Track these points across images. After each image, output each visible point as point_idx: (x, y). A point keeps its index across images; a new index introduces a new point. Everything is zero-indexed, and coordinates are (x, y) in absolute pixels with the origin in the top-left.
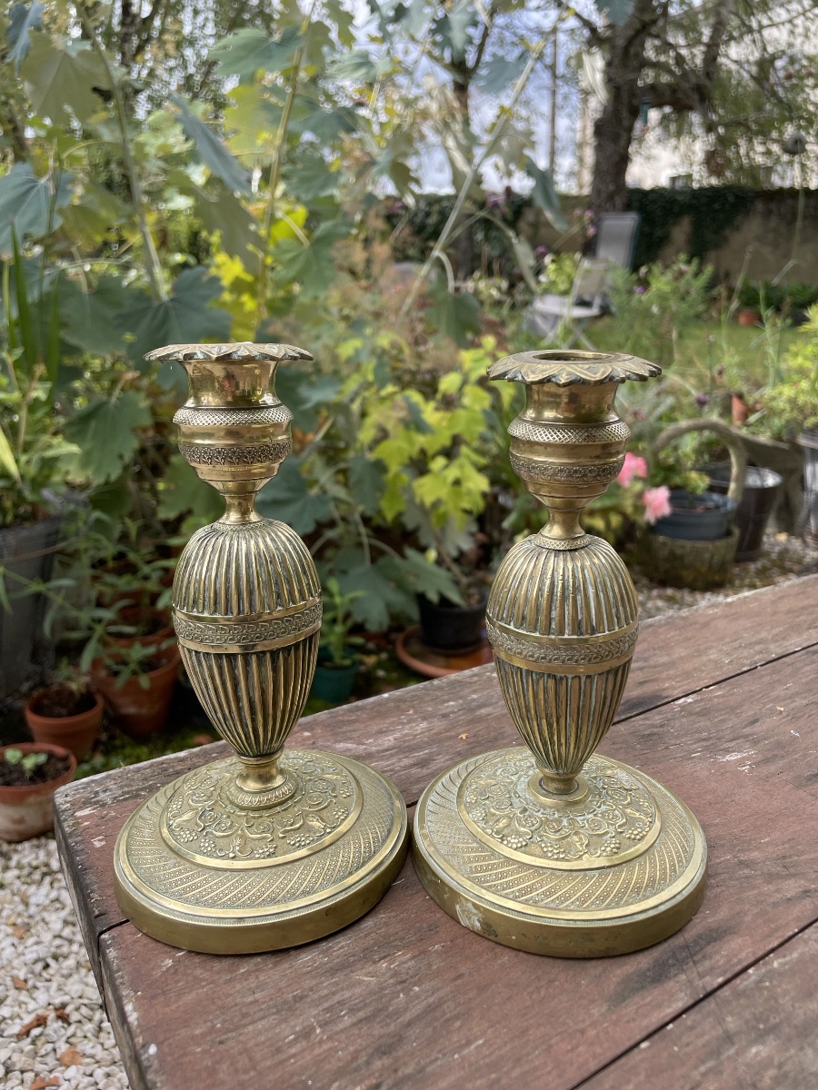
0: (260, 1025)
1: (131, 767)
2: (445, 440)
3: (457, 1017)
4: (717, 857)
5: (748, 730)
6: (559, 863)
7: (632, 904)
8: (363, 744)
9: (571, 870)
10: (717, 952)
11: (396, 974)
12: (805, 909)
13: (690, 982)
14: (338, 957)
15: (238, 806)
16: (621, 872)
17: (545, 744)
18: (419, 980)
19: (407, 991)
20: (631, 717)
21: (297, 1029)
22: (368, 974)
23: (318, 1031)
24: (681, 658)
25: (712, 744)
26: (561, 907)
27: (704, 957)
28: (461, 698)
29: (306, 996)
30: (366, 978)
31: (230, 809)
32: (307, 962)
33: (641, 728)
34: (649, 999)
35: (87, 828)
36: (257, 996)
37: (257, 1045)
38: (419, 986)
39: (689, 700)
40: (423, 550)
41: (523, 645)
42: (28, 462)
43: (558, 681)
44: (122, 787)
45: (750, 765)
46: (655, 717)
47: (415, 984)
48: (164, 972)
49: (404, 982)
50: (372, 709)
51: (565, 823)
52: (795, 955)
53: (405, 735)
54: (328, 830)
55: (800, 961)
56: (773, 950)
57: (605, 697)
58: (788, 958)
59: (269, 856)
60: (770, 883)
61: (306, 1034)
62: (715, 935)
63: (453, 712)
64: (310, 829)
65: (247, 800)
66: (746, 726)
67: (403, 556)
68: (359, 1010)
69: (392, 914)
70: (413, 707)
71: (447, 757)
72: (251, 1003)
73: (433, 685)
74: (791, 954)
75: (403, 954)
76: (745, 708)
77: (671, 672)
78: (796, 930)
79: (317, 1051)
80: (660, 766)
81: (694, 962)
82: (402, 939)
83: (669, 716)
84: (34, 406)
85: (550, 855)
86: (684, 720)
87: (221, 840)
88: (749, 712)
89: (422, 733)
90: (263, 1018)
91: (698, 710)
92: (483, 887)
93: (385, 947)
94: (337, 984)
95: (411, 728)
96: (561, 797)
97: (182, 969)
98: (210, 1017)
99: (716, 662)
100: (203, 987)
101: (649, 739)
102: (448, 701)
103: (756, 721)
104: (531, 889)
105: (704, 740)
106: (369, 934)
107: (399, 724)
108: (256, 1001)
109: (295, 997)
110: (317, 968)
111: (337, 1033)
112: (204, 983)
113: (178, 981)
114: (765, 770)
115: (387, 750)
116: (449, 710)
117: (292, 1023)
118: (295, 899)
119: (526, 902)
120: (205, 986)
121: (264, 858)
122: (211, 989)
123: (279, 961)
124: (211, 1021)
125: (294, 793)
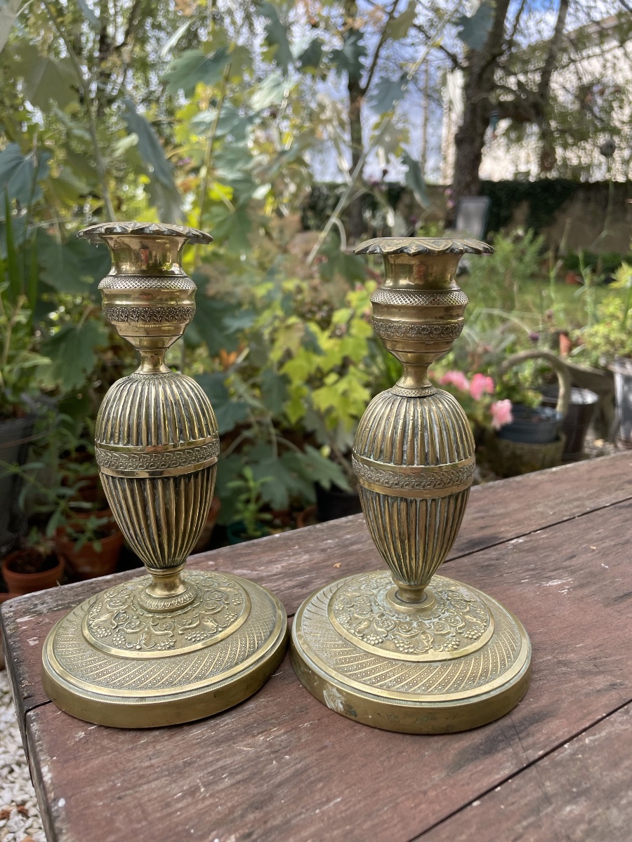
0: (153, 785)
1: (66, 586)
2: (337, 361)
3: (320, 780)
4: (541, 658)
5: (567, 563)
6: (409, 656)
7: (468, 689)
8: (256, 571)
9: (418, 662)
10: (539, 731)
11: (270, 745)
12: (613, 698)
13: (516, 754)
14: (223, 732)
15: (146, 610)
16: (460, 664)
17: (399, 560)
18: (290, 750)
19: (279, 759)
21: (185, 788)
22: (248, 745)
23: (202, 790)
24: (515, 511)
25: (538, 573)
26: (410, 691)
27: (528, 735)
28: (337, 537)
29: (194, 762)
30: (245, 748)
31: (140, 612)
32: (197, 735)
33: (481, 561)
34: (481, 767)
35: (25, 630)
36: (153, 761)
37: (149, 801)
38: (289, 755)
39: (521, 540)
40: (319, 447)
41: (381, 473)
42: (10, 371)
43: (409, 503)
44: (57, 601)
45: (568, 589)
46: (493, 553)
47: (286, 754)
48: (76, 742)
49: (277, 751)
50: (265, 545)
51: (415, 625)
52: (603, 734)
53: (290, 564)
54: (220, 629)
55: (608, 738)
56: (585, 730)
57: (447, 519)
58: (597, 736)
59: (169, 648)
60: (584, 678)
61: (193, 792)
62: (537, 717)
63: (330, 548)
64: (205, 628)
65: (154, 605)
66: (566, 560)
67: (304, 451)
68: (238, 774)
69: (271, 699)
70: (298, 544)
71: (323, 581)
72: (148, 767)
73: (315, 528)
74: (600, 733)
75: (278, 730)
76: (565, 547)
77: (507, 520)
78: (604, 715)
79: (200, 806)
80: (495, 589)
81: (519, 738)
82: (277, 718)
83: (504, 552)
84: (17, 328)
85: (401, 649)
86: (516, 555)
87: (131, 636)
88: (568, 549)
89: (305, 562)
90: (156, 779)
91: (526, 548)
92: (346, 676)
93: (263, 724)
94: (221, 752)
95: (296, 559)
96: (412, 605)
97: (92, 739)
98: (113, 778)
99: (542, 513)
100: (108, 754)
101: (487, 568)
102: (327, 540)
103: (574, 556)
104: (385, 676)
105: (532, 570)
106: (250, 714)
107: (286, 556)
108: (152, 766)
109: (185, 762)
110: (205, 740)
111: (218, 792)
112: (109, 751)
113: (89, 749)
114: (580, 593)
115: (276, 575)
116: (327, 546)
117: (181, 784)
118: (189, 683)
119: (381, 687)
120: (110, 753)
121: (165, 649)
122: (115, 756)
123: (173, 735)
124: (113, 781)
125: (194, 600)
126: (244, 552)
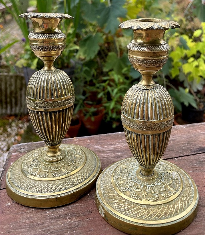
8: (104, 147)
11: (70, 225)
18: (76, 229)
20: (199, 154)
29: (40, 225)
31: (42, 160)
40: (185, 88)
43: (137, 135)
48: (6, 207)
49: (71, 228)
51: (142, 186)
53: (118, 147)
54: (67, 173)
57: (155, 144)
64: (61, 171)
67: (178, 90)
82: (78, 214)
87: (34, 169)
89: (124, 147)
92: (107, 202)
97: (11, 207)
107: (118, 143)
108: (25, 222)
109: (37, 224)
113: (8, 210)
117: (32, 232)
120: (15, 214)
121: (43, 178)
122: (15, 215)
123: (39, 211)
124: (10, 225)
125: (62, 159)
126: (103, 138)
